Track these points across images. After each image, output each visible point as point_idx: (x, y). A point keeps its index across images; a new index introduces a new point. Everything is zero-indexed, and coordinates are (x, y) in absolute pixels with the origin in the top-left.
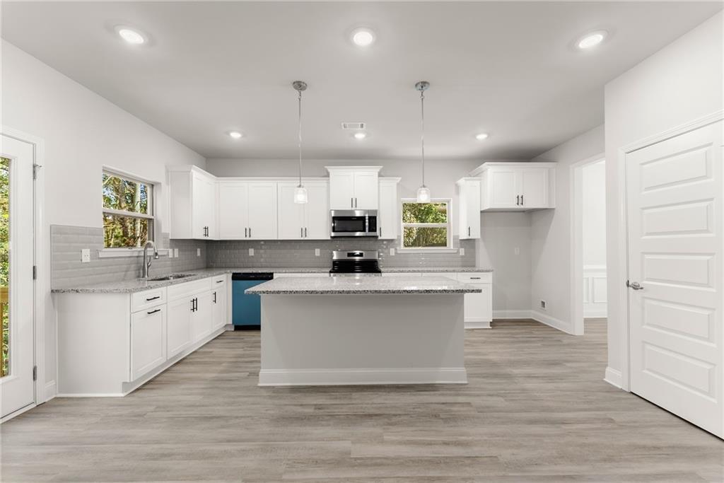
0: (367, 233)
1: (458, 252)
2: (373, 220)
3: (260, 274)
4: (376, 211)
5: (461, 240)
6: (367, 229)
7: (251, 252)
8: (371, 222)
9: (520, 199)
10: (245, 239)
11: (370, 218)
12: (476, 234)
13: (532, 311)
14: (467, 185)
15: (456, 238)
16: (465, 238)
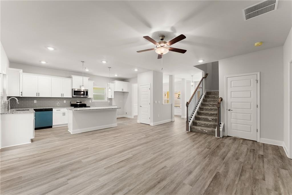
0: (85, 96)
1: (108, 102)
2: (87, 92)
3: (47, 109)
4: (88, 90)
5: (109, 98)
6: (85, 95)
7: (35, 102)
8: (86, 93)
9: (123, 89)
10: (36, 97)
11: (86, 92)
12: (113, 97)
13: (124, 115)
14: (111, 85)
15: (107, 98)
16: (110, 98)
